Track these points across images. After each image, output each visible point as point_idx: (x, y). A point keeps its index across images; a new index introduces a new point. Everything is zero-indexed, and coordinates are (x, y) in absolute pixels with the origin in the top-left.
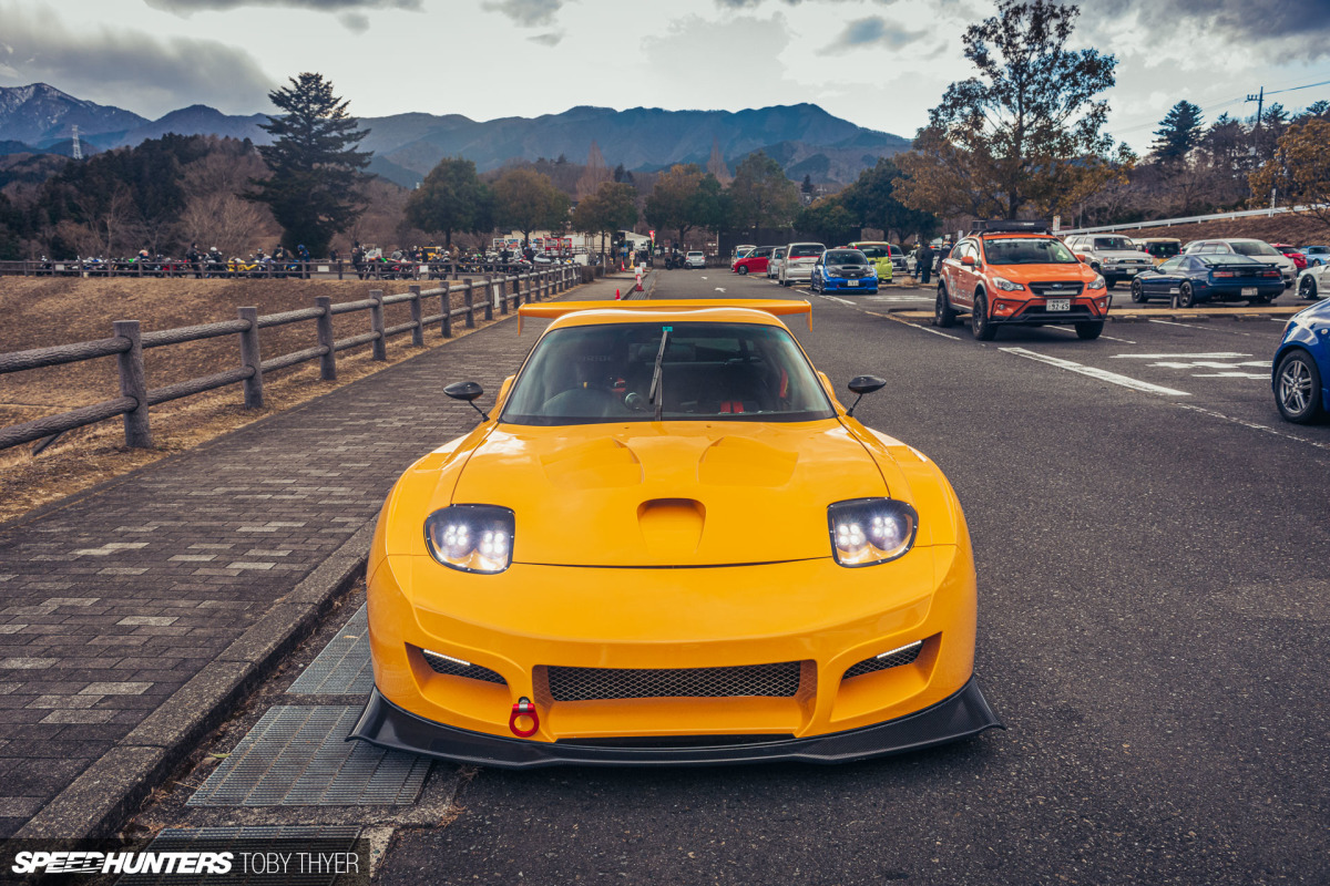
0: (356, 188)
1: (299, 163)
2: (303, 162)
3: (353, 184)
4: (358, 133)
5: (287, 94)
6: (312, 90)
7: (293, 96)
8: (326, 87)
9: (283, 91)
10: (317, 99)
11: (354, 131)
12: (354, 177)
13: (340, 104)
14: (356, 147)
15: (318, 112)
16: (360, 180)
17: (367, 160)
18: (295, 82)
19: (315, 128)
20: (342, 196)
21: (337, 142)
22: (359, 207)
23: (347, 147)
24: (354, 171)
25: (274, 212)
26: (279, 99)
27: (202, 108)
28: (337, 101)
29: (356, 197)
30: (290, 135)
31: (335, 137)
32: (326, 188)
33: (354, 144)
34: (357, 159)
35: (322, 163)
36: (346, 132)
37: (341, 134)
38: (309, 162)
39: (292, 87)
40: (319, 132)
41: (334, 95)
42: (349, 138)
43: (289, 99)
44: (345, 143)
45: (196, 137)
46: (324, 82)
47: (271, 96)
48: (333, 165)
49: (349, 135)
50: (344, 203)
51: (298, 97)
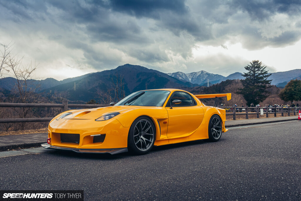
0: (267, 90)
1: (251, 84)
2: (252, 83)
3: (266, 89)
4: (268, 75)
5: (249, 67)
6: (256, 65)
7: (250, 67)
8: (260, 64)
9: (248, 66)
10: (256, 67)
11: (267, 75)
12: (266, 87)
13: (263, 68)
14: (267, 79)
15: (257, 71)
16: (268, 87)
17: (270, 82)
18: (251, 64)
19: (256, 75)
20: (263, 92)
21: (262, 78)
22: (267, 94)
23: (265, 79)
24: (266, 85)
25: (244, 97)
26: (247, 68)
27: (238, 73)
28: (262, 67)
29: (266, 92)
30: (249, 77)
31: (261, 77)
32: (258, 90)
33: (266, 78)
34: (267, 82)
35: (257, 84)
36: (264, 75)
37: (263, 76)
38: (254, 83)
39: (250, 65)
40: (257, 76)
41: (262, 66)
42: (265, 77)
43: (249, 68)
44: (264, 78)
45: (234, 80)
46: (259, 63)
47: (245, 68)
48: (260, 84)
49: (266, 76)
50: (263, 94)
51: (252, 67)
